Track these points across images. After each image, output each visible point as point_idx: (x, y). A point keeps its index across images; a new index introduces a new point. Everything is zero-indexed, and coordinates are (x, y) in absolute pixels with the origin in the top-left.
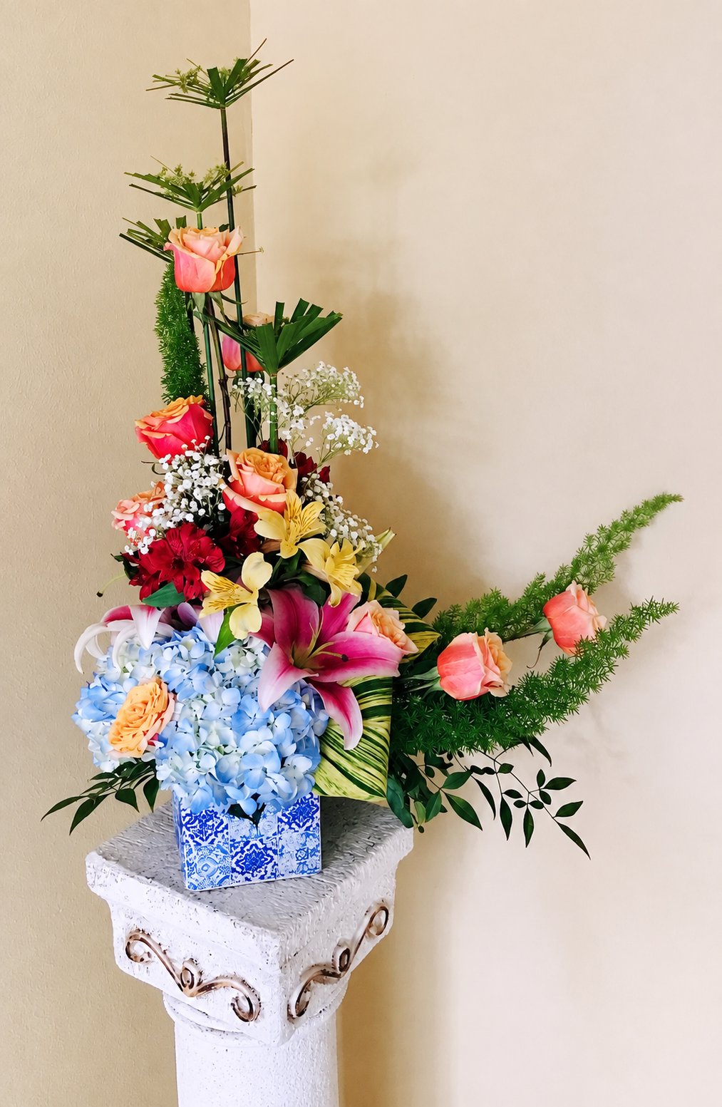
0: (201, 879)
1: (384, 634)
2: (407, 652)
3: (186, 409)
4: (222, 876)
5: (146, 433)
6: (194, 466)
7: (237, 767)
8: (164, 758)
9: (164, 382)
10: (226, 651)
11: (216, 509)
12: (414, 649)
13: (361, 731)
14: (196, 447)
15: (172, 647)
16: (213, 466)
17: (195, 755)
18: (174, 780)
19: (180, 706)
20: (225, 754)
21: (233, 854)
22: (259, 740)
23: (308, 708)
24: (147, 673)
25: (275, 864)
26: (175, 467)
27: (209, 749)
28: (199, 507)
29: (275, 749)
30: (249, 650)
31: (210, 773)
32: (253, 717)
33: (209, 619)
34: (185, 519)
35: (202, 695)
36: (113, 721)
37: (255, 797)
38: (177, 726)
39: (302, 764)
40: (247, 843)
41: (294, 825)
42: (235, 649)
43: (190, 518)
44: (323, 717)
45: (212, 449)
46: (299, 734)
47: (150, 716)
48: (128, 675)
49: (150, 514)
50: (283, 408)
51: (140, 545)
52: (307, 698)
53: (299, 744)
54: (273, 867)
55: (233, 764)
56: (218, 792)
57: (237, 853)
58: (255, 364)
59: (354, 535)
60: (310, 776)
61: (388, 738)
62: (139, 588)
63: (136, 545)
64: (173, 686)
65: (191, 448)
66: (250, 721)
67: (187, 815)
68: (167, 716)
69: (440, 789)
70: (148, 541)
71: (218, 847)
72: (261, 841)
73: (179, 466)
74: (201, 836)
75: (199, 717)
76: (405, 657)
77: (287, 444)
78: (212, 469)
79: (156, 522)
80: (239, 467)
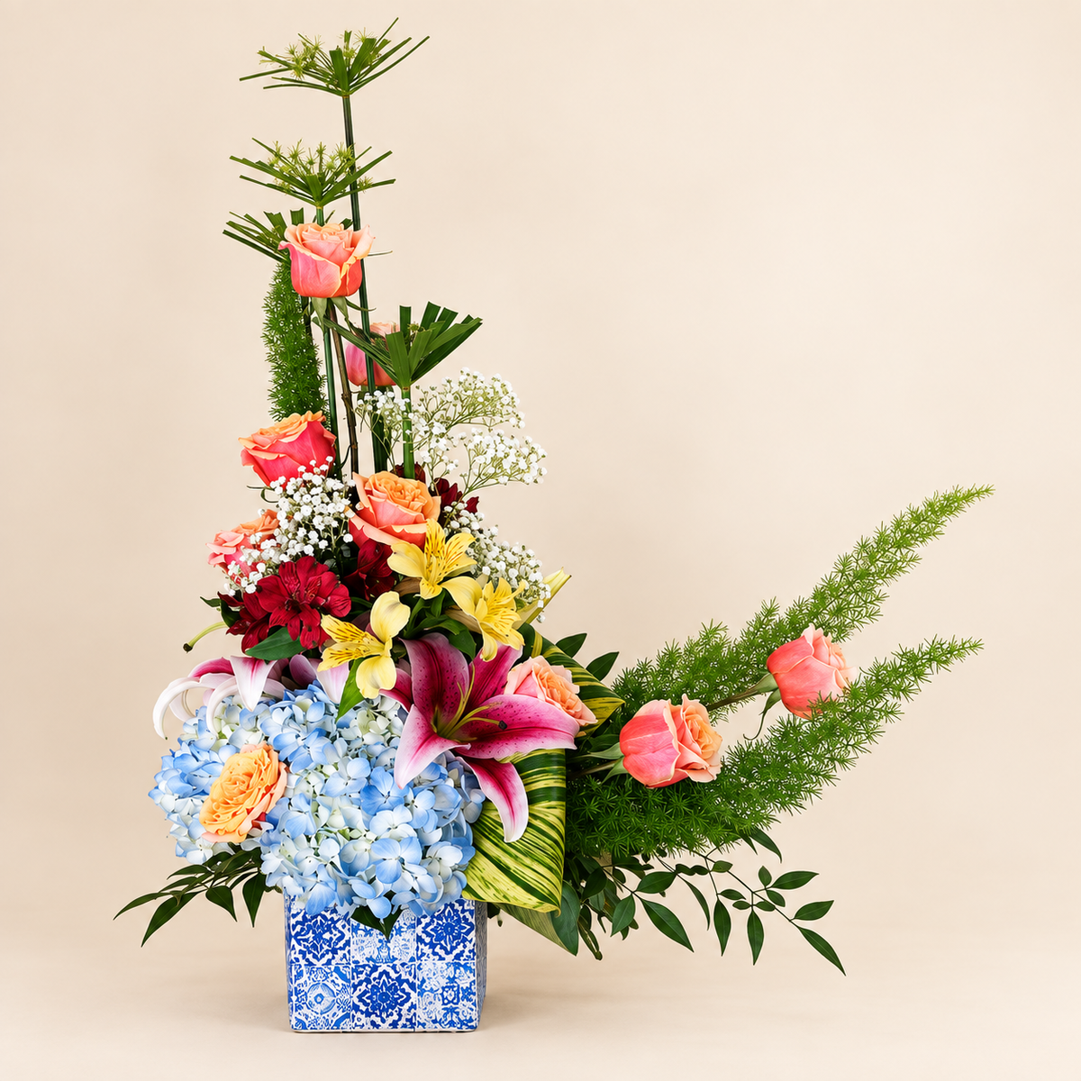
0: (312, 1016)
1: (553, 698)
2: (583, 723)
3: (304, 426)
4: (341, 1014)
5: (254, 453)
6: (314, 491)
7: (366, 855)
8: (270, 843)
9: (273, 396)
10: (350, 714)
11: (341, 541)
12: (592, 719)
13: (526, 817)
14: (316, 470)
15: (283, 709)
16: (338, 491)
17: (313, 840)
18: (287, 871)
19: (294, 779)
20: (351, 839)
21: (356, 981)
22: (395, 821)
23: (457, 786)
24: (250, 739)
25: (413, 1006)
26: (290, 491)
27: (331, 832)
28: (320, 538)
29: (415, 834)
30: (379, 713)
31: (332, 863)
32: (386, 794)
33: (330, 674)
34: (303, 552)
35: (322, 766)
36: (204, 798)
37: (390, 895)
38: (290, 804)
39: (451, 856)
40: (375, 969)
41: (437, 949)
42: (362, 712)
43: (309, 550)
44: (476, 798)
45: (335, 472)
46: (444, 817)
47: (257, 790)
48: (225, 741)
49: (257, 547)
50: (420, 426)
51: (244, 582)
52: (455, 772)
53: (446, 830)
54: (409, 1010)
55: (361, 851)
56: (342, 889)
57: (360, 983)
58: (385, 376)
59: (514, 573)
60: (459, 874)
61: (562, 830)
62: (240, 637)
63: (238, 582)
64: (286, 753)
65: (310, 469)
66: (383, 799)
67: (298, 923)
68: (278, 791)
69: (632, 892)
70: (256, 577)
71: (337, 970)
72: (394, 967)
73: (295, 491)
74: (316, 952)
75: (318, 793)
76: (582, 728)
77: (426, 469)
78: (336, 494)
79: (265, 556)
80: (369, 493)
